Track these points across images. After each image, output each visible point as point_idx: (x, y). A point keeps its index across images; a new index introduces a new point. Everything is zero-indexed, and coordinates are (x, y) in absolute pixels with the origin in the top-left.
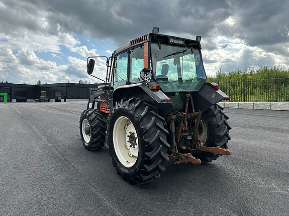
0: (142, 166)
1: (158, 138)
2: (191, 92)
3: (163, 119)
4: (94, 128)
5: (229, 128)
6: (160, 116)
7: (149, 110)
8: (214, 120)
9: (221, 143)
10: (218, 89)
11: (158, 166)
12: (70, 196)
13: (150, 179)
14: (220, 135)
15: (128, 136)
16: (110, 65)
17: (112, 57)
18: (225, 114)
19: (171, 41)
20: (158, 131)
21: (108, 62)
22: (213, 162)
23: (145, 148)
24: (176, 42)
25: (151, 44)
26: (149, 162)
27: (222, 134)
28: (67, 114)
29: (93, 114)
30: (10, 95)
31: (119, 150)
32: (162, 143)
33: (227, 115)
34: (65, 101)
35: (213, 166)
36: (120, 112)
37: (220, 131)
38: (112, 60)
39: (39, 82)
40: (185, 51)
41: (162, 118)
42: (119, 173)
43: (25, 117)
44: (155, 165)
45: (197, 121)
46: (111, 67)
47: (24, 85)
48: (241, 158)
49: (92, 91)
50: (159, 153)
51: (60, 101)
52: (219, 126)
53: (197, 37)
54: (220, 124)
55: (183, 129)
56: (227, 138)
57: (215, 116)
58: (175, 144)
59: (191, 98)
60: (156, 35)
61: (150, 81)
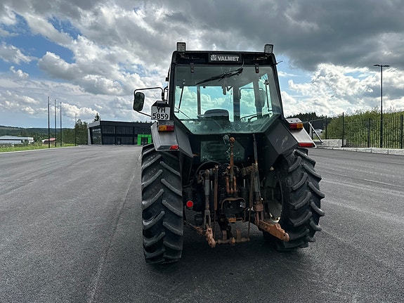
1: (159, 201)
2: (255, 134)
3: (179, 174)
6: (172, 170)
10: (298, 129)
11: (161, 240)
14: (294, 207)
19: (213, 58)
21: (163, 95)
24: (222, 59)
27: (298, 204)
32: (165, 208)
37: (297, 199)
40: (240, 71)
41: (175, 172)
44: (157, 237)
52: (294, 191)
53: (265, 46)
54: (295, 187)
55: (228, 191)
56: (310, 213)
57: (290, 173)
58: (207, 212)
59: (255, 143)
60: (182, 52)
61: (169, 119)
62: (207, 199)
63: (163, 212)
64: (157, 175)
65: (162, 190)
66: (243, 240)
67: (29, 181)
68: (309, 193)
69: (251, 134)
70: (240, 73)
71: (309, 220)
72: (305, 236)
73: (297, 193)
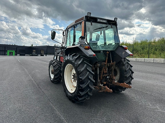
0: (78, 92)
1: (88, 77)
2: (110, 51)
4: (56, 70)
5: (133, 73)
6: (89, 64)
7: (83, 60)
8: (124, 67)
9: (127, 81)
10: (126, 50)
11: (87, 93)
12: (38, 107)
13: (83, 100)
14: (126, 76)
15: (72, 75)
16: (64, 35)
17: (66, 30)
18: (131, 64)
19: (99, 20)
20: (88, 72)
21: (63, 33)
22: (123, 92)
23: (80, 82)
24: (101, 21)
25: (86, 22)
26: (82, 90)
27: (128, 76)
28: (45, 63)
29: (56, 62)
30: (16, 51)
31: (67, 83)
32: (90, 79)
33: (132, 65)
34: (46, 56)
35: (123, 94)
36: (68, 62)
37: (127, 74)
38: (66, 32)
39: (32, 45)
40: (107, 27)
41: (91, 65)
42: (67, 96)
43: (22, 64)
44: (85, 92)
45: (113, 67)
46: (65, 36)
47: (24, 46)
48: (140, 90)
49: (56, 49)
50: (88, 85)
51: (43, 56)
52: (126, 71)
53: (115, 18)
55: (105, 72)
56: (131, 78)
57: (124, 65)
58: (99, 80)
60: (89, 17)
62: (98, 75)
63: (89, 81)
68: (131, 72)
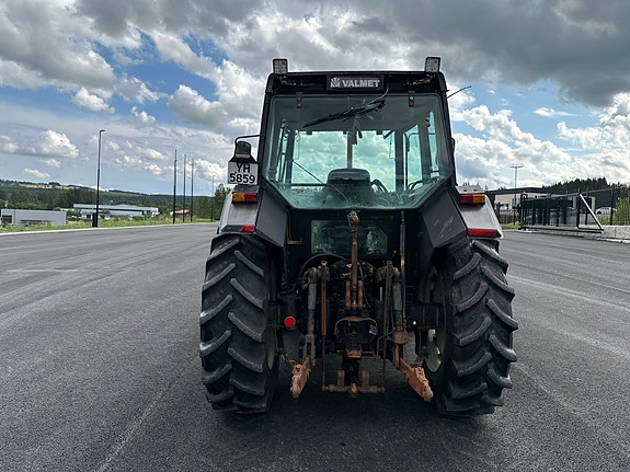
3: (261, 272)
6: (251, 265)
10: (475, 205)
11: (227, 376)
19: (335, 83)
24: (349, 84)
27: (465, 337)
32: (234, 325)
37: (466, 328)
41: (256, 268)
44: (218, 372)
54: (462, 306)
55: (348, 304)
56: (488, 354)
57: (457, 281)
58: (310, 337)
59: (403, 227)
60: (282, 75)
61: (255, 183)
62: (311, 315)
63: (228, 332)
64: (225, 272)
65: (229, 297)
66: (373, 389)
67: (120, 270)
68: (488, 319)
69: (398, 211)
70: (380, 107)
71: (486, 367)
72: (481, 394)
73: (467, 317)
